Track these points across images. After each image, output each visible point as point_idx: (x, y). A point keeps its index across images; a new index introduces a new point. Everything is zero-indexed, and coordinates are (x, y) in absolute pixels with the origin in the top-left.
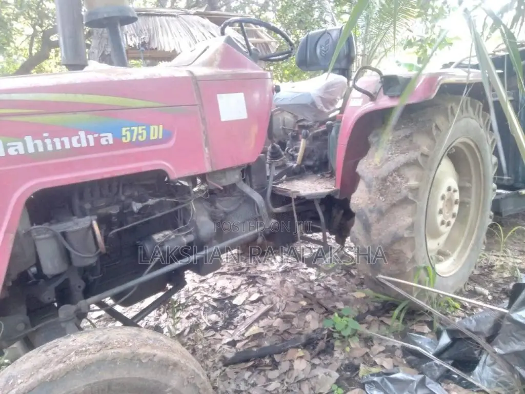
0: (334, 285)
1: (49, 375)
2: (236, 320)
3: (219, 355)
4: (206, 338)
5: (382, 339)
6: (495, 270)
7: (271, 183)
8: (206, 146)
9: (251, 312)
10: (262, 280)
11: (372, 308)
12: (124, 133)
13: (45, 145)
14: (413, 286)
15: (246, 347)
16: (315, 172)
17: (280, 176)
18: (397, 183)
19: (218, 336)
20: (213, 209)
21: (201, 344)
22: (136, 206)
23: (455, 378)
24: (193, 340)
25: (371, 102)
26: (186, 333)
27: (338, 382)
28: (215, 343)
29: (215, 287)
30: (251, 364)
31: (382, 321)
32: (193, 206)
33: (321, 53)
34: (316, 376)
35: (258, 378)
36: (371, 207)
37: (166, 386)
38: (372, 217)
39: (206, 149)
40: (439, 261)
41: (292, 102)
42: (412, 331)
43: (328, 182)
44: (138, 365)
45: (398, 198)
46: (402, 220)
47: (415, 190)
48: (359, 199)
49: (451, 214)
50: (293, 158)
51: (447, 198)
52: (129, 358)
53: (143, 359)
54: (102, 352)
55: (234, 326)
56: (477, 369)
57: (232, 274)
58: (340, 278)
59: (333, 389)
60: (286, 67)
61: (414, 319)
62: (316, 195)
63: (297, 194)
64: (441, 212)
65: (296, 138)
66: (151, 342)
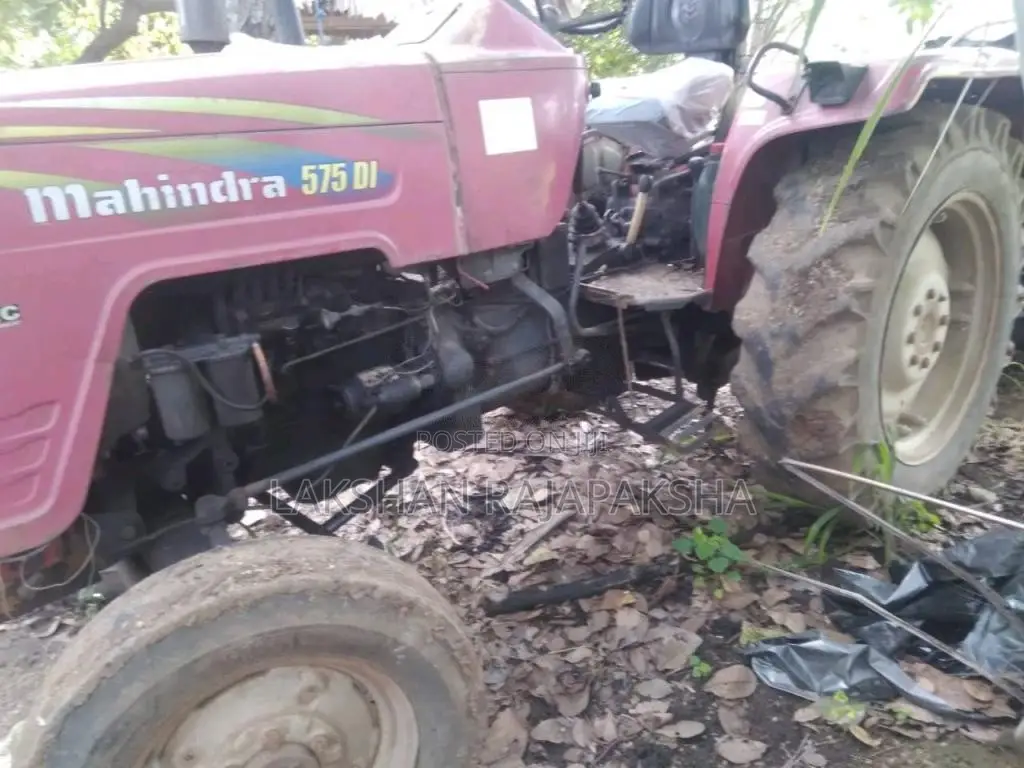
0: (692, 478)
1: (189, 616)
2: (506, 535)
3: (479, 597)
4: (451, 566)
5: (784, 578)
6: (1010, 456)
7: (578, 280)
8: (459, 203)
9: (535, 521)
10: (554, 465)
11: (764, 520)
12: (305, 175)
13: (162, 197)
14: (849, 479)
15: (528, 583)
16: (663, 260)
17: (595, 265)
18: (829, 280)
19: (474, 563)
20: (467, 327)
21: (444, 576)
22: (329, 319)
23: (925, 654)
24: (429, 569)
25: (784, 118)
26: (415, 556)
27: (698, 652)
28: (471, 576)
29: (466, 475)
30: (536, 613)
31: (784, 546)
32: (433, 321)
33: (680, 16)
34: (658, 640)
35: (550, 640)
36: (775, 327)
37: (396, 643)
38: (776, 349)
39: (458, 211)
40: (902, 435)
41: (621, 119)
42: (843, 565)
43: (687, 278)
44: (346, 604)
45: (832, 309)
46: (837, 352)
47: (864, 295)
48: (751, 312)
49: (931, 344)
50: (621, 232)
51: (924, 312)
52: (330, 591)
53: (356, 593)
54: (282, 578)
55: (504, 545)
56: (971, 638)
57: (498, 453)
58: (705, 464)
59: (692, 663)
60: (598, 50)
61: (847, 544)
62: (665, 304)
63: (628, 301)
64: (911, 340)
65: (625, 193)
66: (366, 564)
